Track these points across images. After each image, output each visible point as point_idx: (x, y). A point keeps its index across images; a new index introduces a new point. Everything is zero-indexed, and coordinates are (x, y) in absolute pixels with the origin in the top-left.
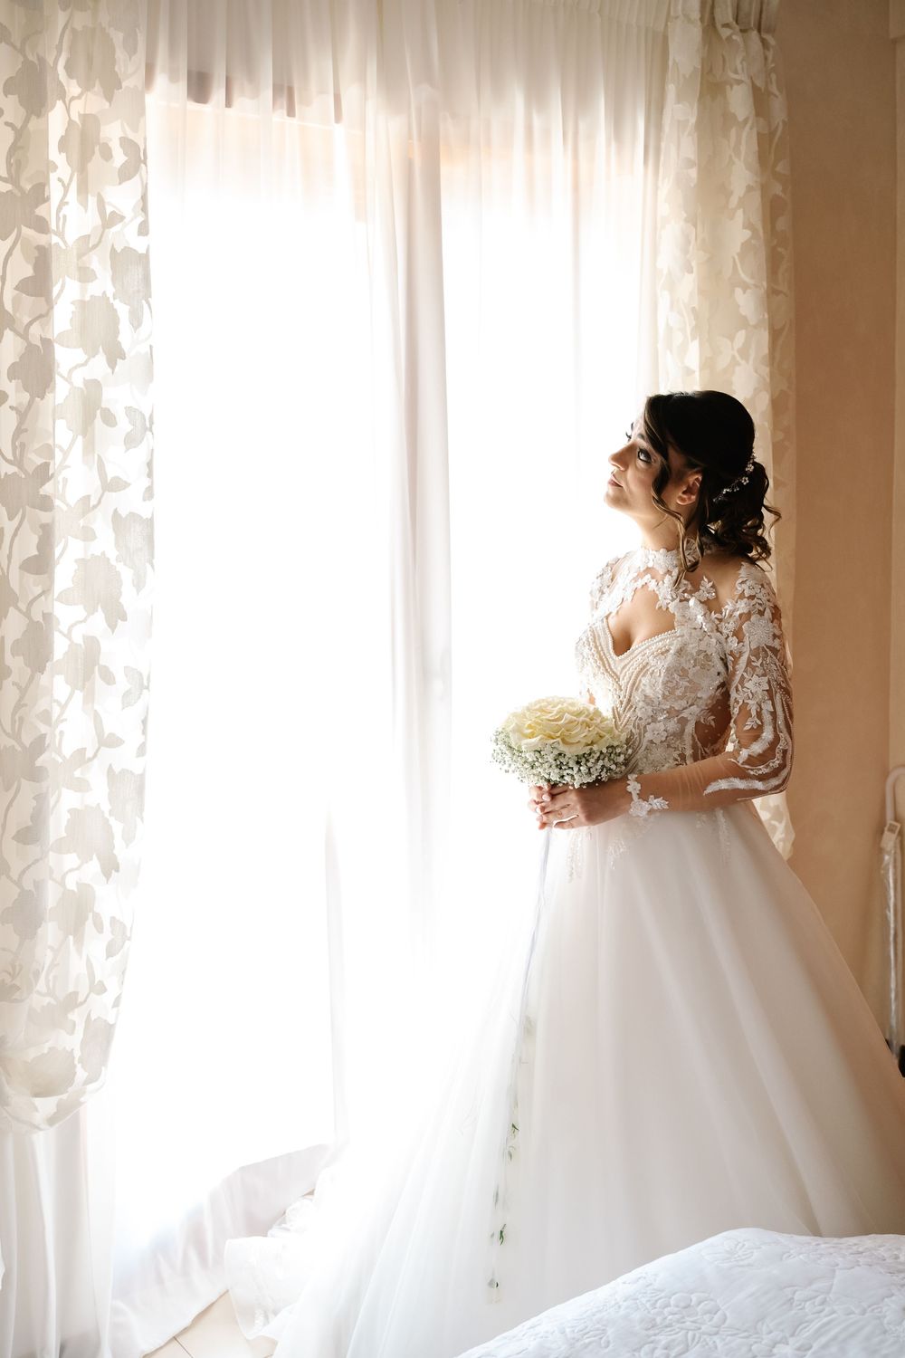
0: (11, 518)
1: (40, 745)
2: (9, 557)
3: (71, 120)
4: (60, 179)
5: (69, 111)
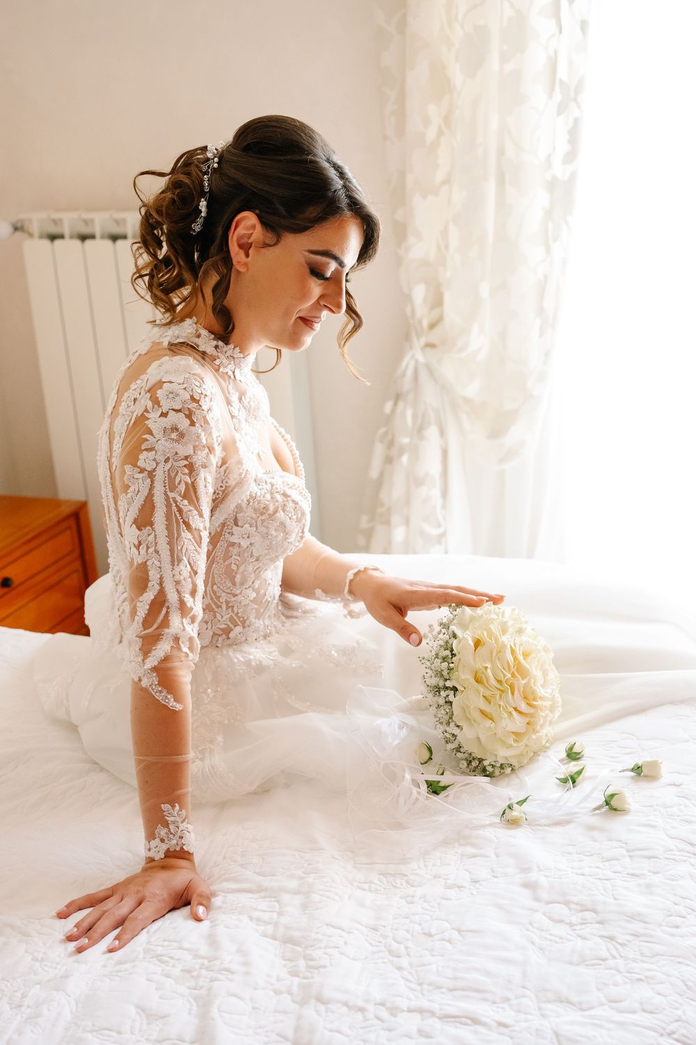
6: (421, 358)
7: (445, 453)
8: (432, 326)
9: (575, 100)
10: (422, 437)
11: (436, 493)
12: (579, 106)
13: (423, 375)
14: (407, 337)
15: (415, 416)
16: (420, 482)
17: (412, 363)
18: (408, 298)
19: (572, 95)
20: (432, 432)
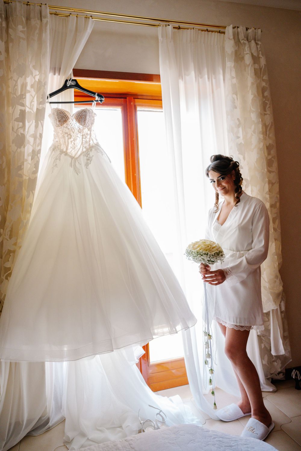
3: (35, 81)
4: (31, 95)
5: (34, 78)
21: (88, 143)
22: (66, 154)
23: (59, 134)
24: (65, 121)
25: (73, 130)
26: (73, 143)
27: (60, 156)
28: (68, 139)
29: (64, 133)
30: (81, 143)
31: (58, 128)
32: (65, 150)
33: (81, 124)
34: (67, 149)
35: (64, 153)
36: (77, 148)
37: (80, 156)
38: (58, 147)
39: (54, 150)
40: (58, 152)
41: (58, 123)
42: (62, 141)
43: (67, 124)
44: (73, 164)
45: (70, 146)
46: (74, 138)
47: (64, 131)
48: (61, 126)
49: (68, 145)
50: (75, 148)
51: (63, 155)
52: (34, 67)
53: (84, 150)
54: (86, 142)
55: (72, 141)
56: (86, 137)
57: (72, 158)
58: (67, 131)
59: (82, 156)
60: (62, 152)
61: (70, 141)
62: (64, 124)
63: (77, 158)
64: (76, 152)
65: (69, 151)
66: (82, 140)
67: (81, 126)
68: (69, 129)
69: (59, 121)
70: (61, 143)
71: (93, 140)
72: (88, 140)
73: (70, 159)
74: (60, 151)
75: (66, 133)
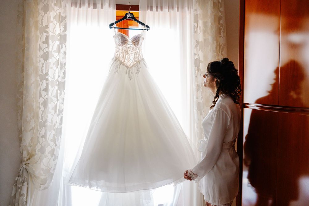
0: (41, 82)
1: (46, 121)
2: (41, 89)
3: (57, 14)
4: (54, 24)
5: (56, 12)
6: (24, 167)
7: (28, 189)
8: (27, 160)
9: (62, 113)
10: (23, 185)
11: (25, 198)
12: (62, 114)
13: (25, 171)
14: (21, 163)
15: (22, 180)
16: (22, 195)
17: (22, 168)
18: (22, 154)
19: (61, 112)
20: (25, 184)
21: (138, 58)
22: (124, 64)
23: (120, 50)
24: (126, 43)
25: (130, 49)
26: (128, 58)
27: (120, 66)
28: (126, 54)
29: (123, 51)
30: (133, 58)
31: (120, 46)
32: (123, 61)
33: (135, 46)
34: (124, 61)
35: (122, 64)
36: (130, 61)
37: (132, 66)
38: (118, 59)
39: (115, 60)
40: (118, 63)
41: (121, 43)
42: (121, 55)
43: (126, 45)
44: (128, 72)
45: (126, 59)
46: (129, 54)
47: (124, 49)
48: (122, 45)
49: (125, 58)
50: (129, 61)
51: (121, 65)
52: (55, 5)
53: (135, 63)
54: (137, 57)
55: (128, 56)
56: (137, 54)
57: (127, 67)
58: (126, 49)
59: (133, 67)
60: (121, 63)
61: (127, 56)
62: (124, 44)
63: (130, 68)
64: (130, 63)
65: (125, 62)
66: (134, 56)
67: (135, 47)
68: (127, 48)
69: (122, 42)
70: (121, 56)
71: (140, 56)
72: (137, 56)
73: (126, 68)
74: (120, 62)
75: (125, 50)
